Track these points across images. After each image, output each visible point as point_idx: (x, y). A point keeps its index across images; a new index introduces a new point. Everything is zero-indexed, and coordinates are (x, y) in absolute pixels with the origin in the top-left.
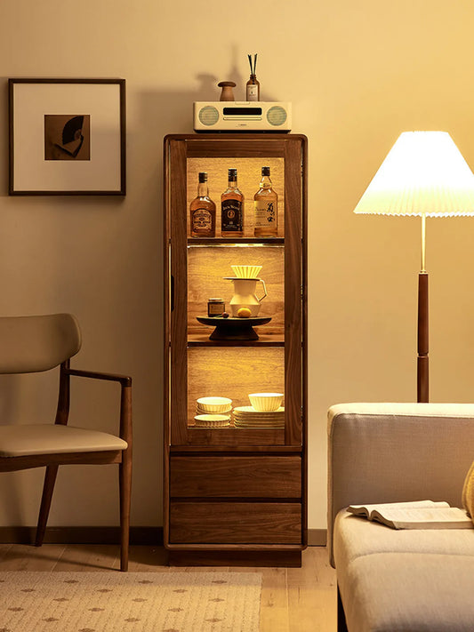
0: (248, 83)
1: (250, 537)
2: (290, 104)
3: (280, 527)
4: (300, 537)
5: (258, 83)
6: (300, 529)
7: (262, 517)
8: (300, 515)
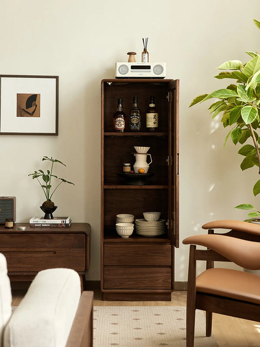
0: (143, 53)
1: (145, 286)
2: (165, 64)
3: (160, 281)
4: (170, 286)
5: (148, 53)
6: (170, 281)
7: (152, 275)
8: (171, 274)
